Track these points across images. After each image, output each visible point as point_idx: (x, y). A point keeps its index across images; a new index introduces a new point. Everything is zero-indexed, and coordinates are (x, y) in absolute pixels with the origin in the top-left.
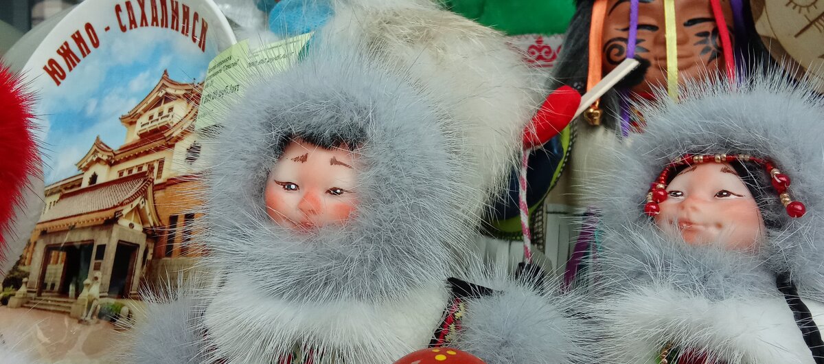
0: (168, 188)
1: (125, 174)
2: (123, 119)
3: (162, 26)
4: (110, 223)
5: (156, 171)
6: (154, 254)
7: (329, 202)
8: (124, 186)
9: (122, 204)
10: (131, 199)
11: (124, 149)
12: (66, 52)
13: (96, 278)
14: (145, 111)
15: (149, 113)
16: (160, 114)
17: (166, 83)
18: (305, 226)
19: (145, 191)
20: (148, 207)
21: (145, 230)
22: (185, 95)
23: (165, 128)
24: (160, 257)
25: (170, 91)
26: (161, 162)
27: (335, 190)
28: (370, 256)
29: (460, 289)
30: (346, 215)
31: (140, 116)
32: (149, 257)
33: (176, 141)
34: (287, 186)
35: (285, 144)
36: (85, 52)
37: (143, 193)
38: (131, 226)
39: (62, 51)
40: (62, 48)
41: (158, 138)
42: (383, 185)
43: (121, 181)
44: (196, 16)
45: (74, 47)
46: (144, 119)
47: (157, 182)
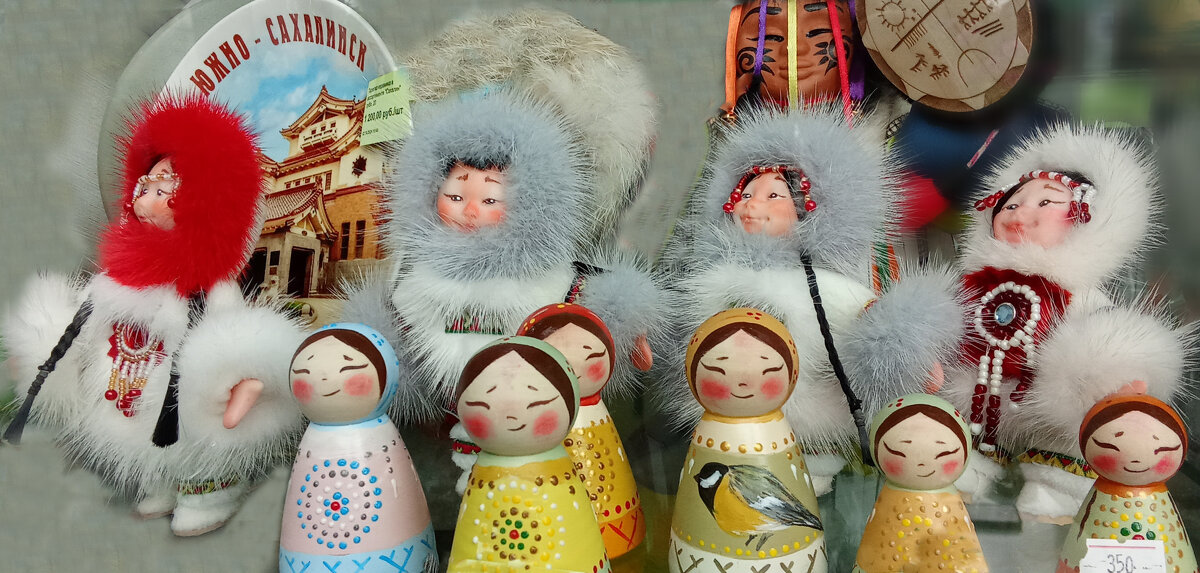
0: (338, 198)
1: (293, 186)
2: (284, 132)
3: (317, 43)
4: (282, 231)
5: (324, 182)
6: (330, 258)
7: (485, 209)
8: (293, 197)
9: (292, 214)
10: (301, 209)
11: (288, 162)
12: (213, 63)
13: (273, 282)
14: (307, 125)
15: (312, 127)
16: (323, 129)
17: (327, 99)
18: (468, 227)
19: (315, 201)
20: (319, 216)
21: (318, 237)
22: (345, 111)
23: (331, 141)
24: (336, 260)
25: (329, 106)
26: (329, 174)
27: (489, 200)
28: (516, 247)
29: (581, 268)
30: (498, 217)
31: (302, 130)
32: (326, 260)
33: (342, 155)
34: (454, 198)
35: (451, 167)
36: (235, 63)
37: (313, 203)
38: (304, 233)
39: (209, 62)
40: (209, 58)
41: (322, 152)
42: (524, 197)
43: (288, 192)
44: (353, 38)
45: (222, 57)
46: (307, 133)
47: (325, 193)
